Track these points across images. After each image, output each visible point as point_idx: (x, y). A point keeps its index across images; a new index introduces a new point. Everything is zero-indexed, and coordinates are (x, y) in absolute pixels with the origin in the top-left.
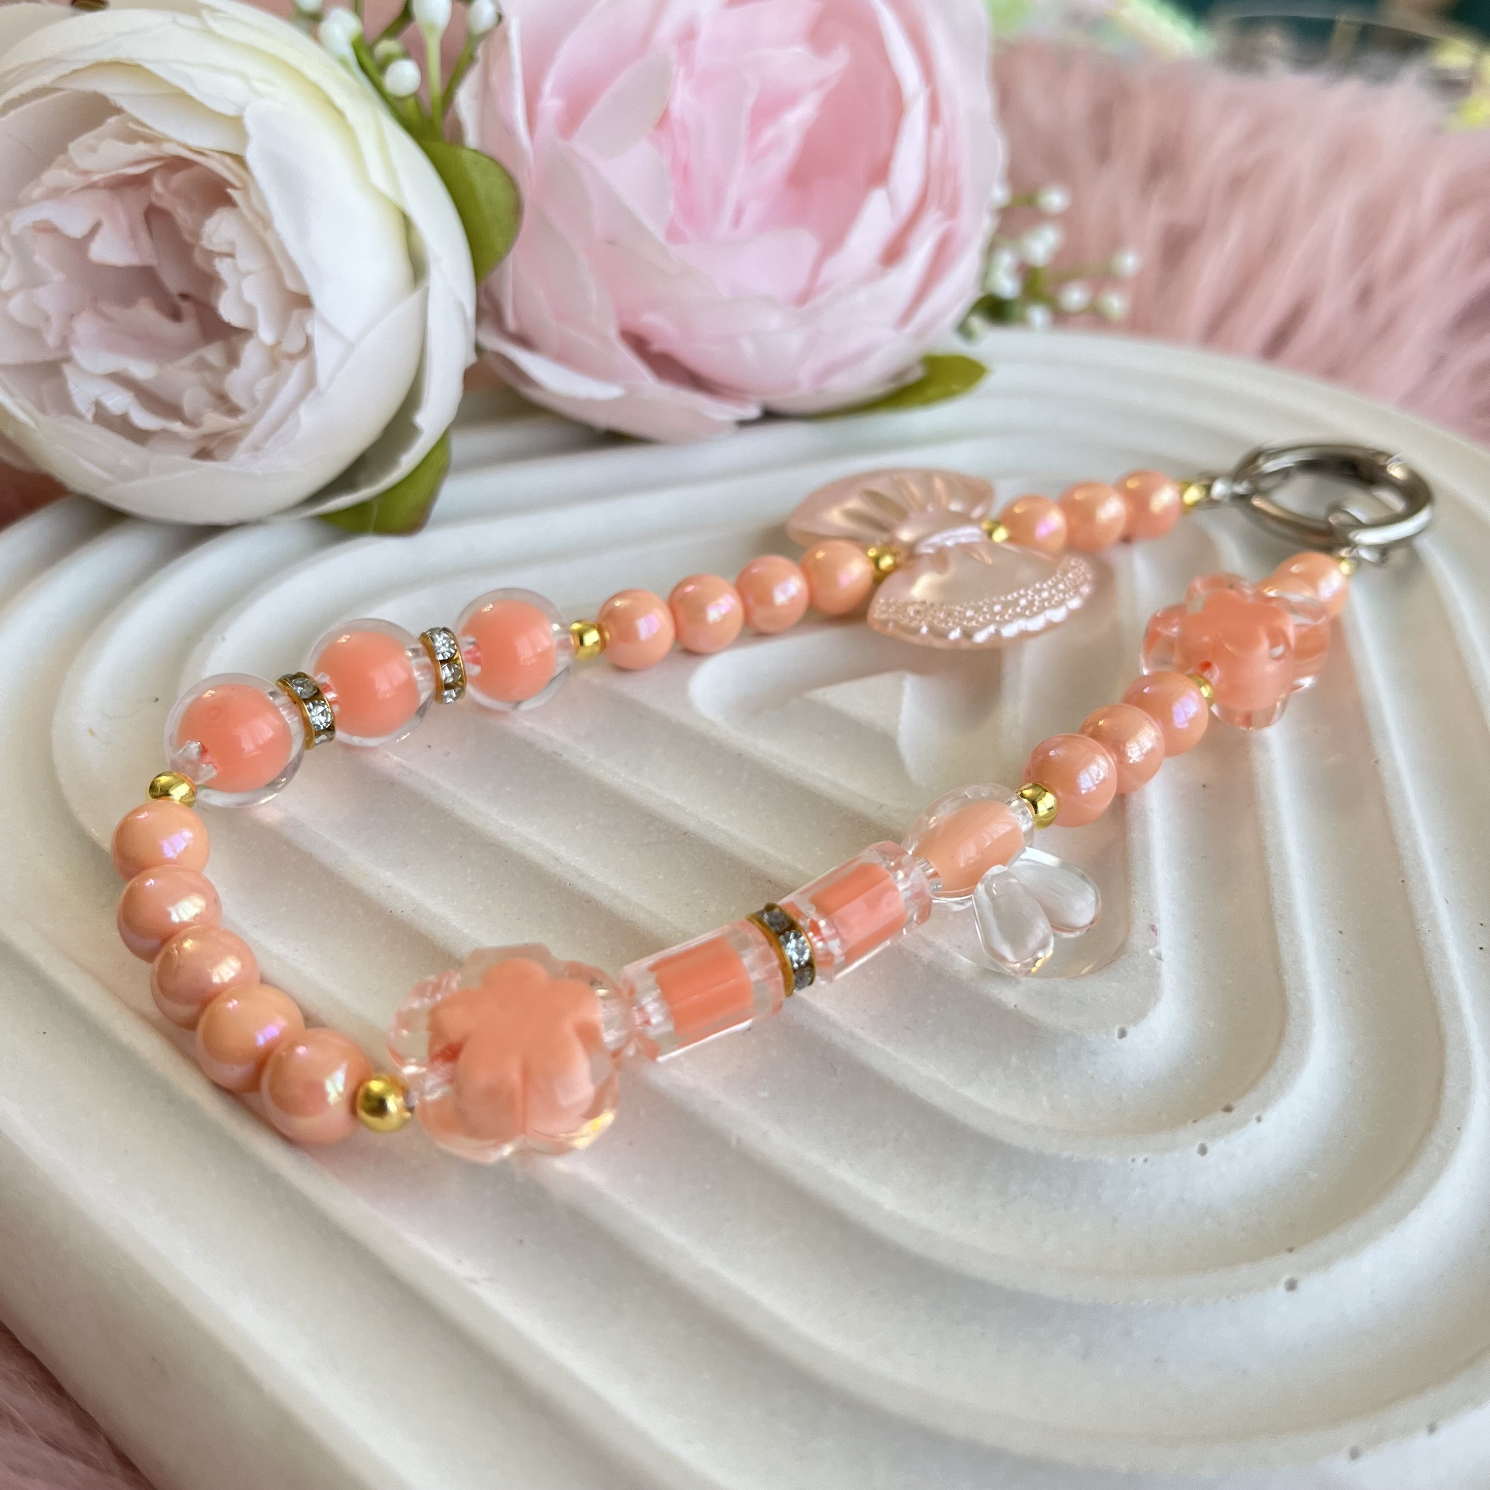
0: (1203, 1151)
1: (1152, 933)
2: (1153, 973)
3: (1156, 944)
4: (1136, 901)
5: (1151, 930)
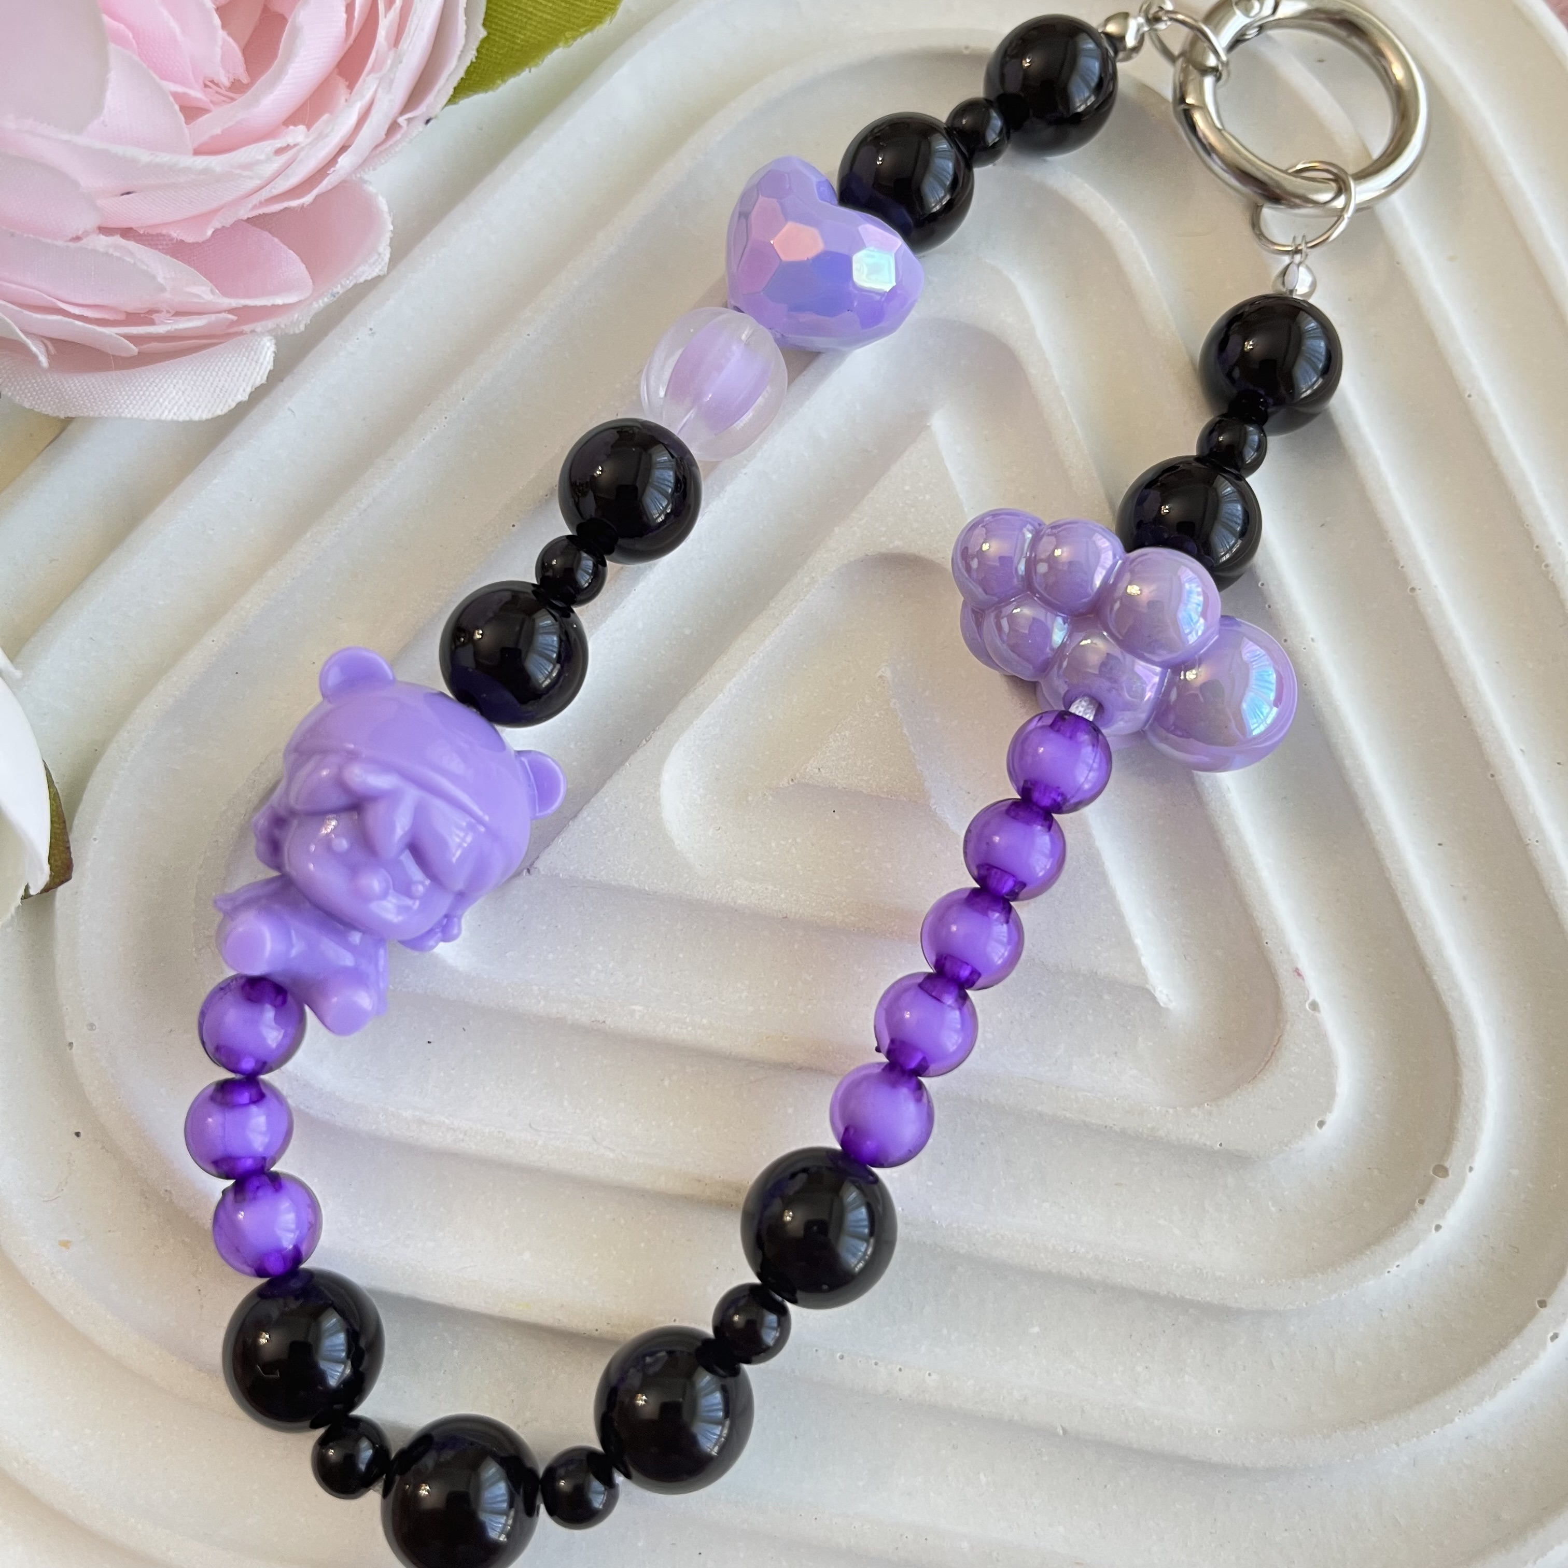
1: (1301, 981)
2: (1321, 1036)
4: (1269, 942)
5: (1297, 977)
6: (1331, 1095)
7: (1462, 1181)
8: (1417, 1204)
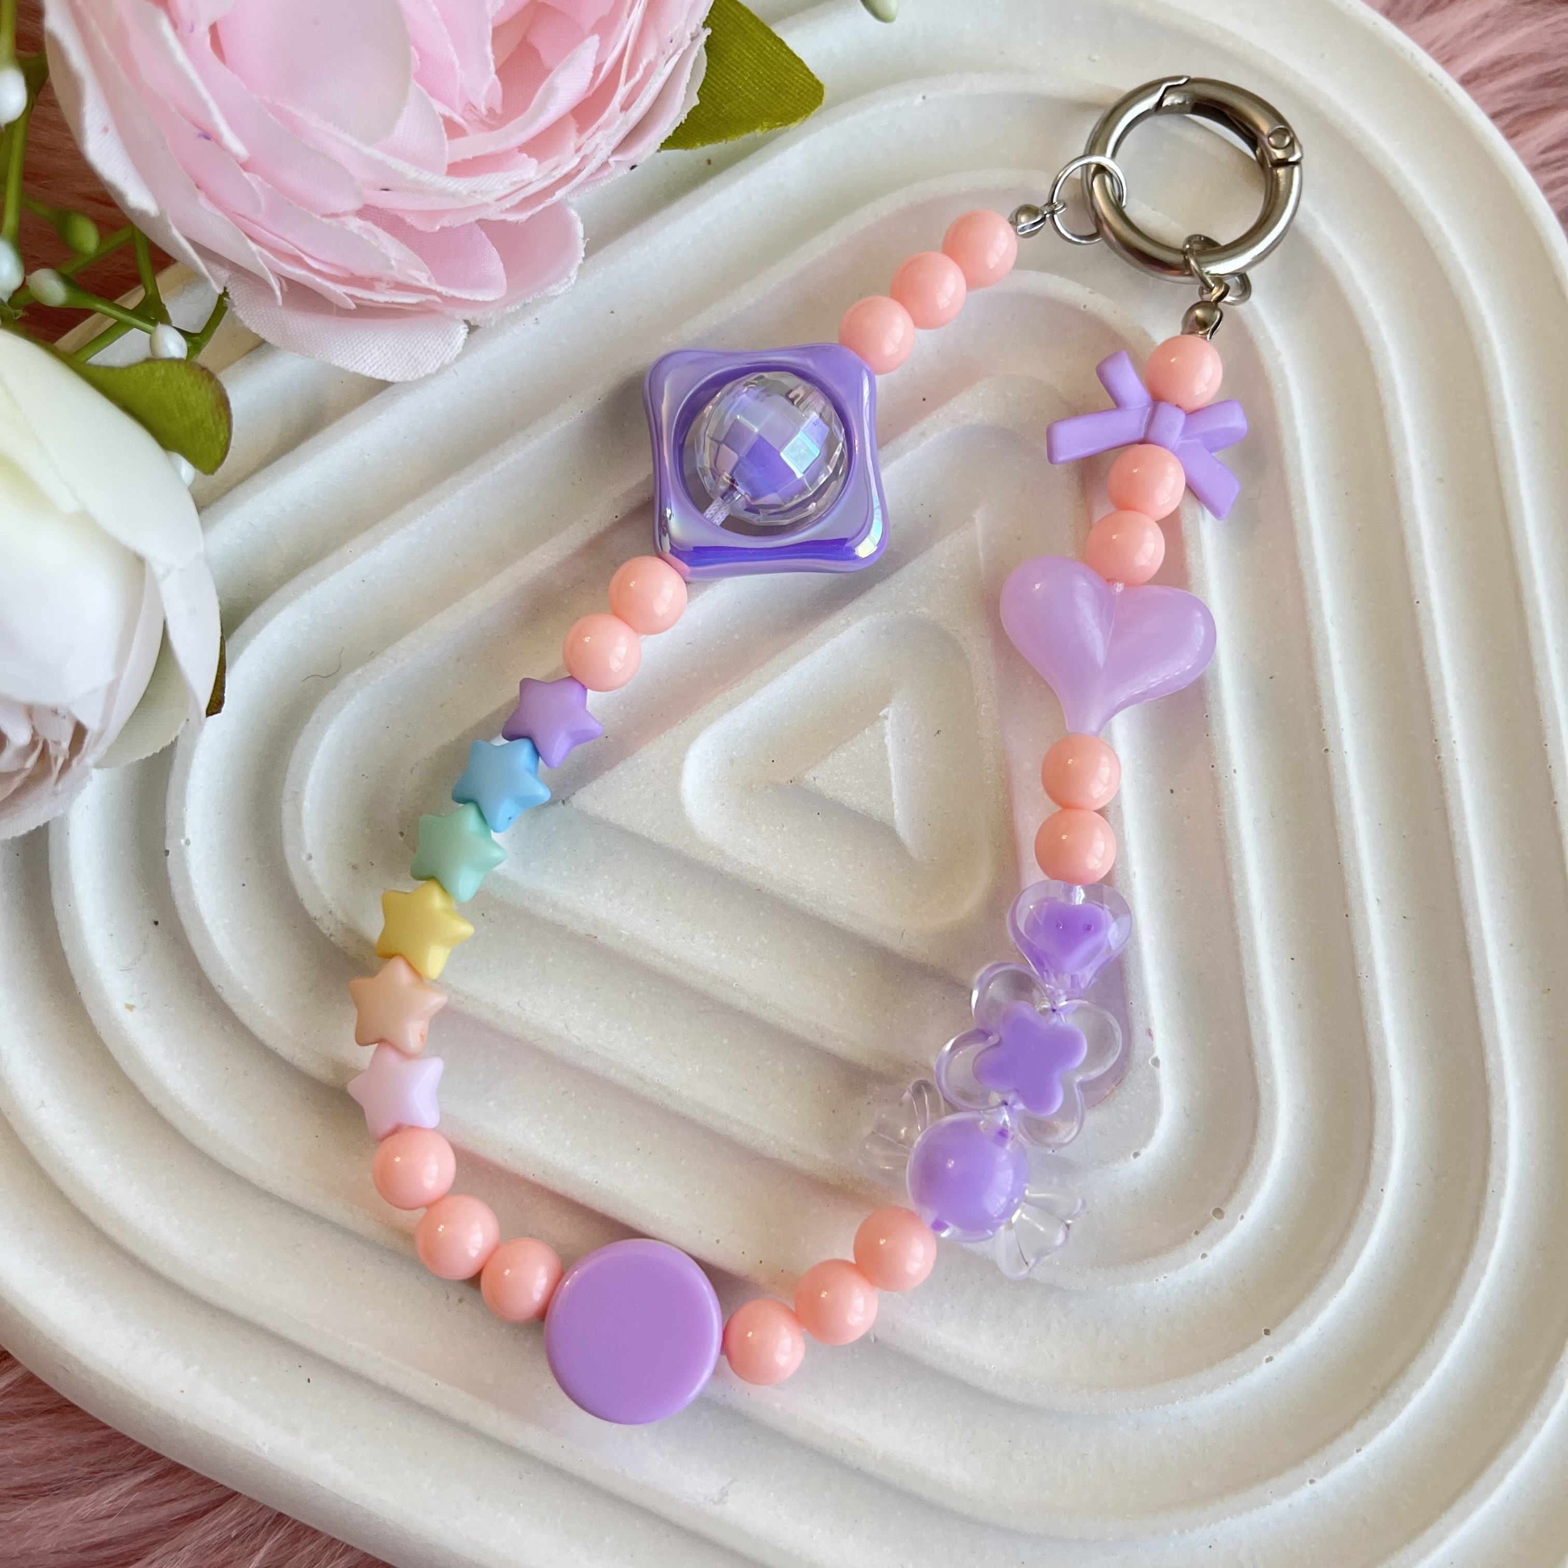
0: (1204, 1256)
1: (1149, 1039)
2: (1154, 1086)
3: (1153, 1051)
4: (1133, 1003)
5: (1148, 1036)
6: (1150, 1134)
7: (1232, 1226)
8: (1193, 1234)
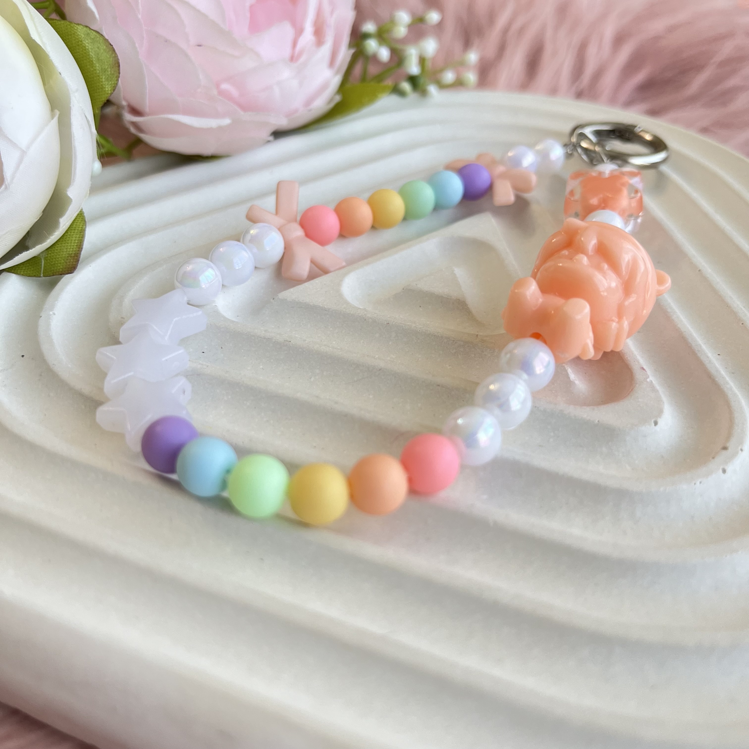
0: (724, 471)
1: (644, 371)
2: (655, 391)
3: (648, 376)
4: (628, 357)
5: (642, 369)
7: (737, 453)
8: (710, 458)
